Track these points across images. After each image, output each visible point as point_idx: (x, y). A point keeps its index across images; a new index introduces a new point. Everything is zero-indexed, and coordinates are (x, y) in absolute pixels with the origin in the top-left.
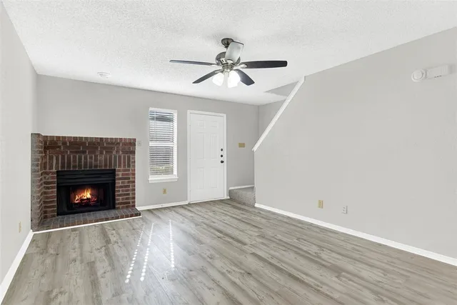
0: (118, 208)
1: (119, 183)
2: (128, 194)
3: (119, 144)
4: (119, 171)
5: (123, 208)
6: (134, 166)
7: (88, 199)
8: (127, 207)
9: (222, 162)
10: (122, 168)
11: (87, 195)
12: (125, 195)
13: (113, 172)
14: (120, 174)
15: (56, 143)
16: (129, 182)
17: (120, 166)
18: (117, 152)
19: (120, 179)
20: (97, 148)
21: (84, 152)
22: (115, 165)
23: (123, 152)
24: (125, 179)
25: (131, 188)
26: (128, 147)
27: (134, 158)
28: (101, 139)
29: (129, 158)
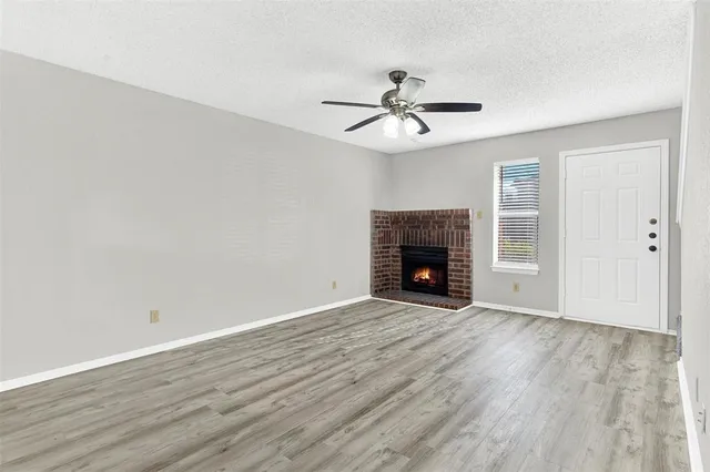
0: (451, 296)
1: (451, 265)
2: (462, 282)
3: (450, 217)
4: (452, 250)
5: (456, 297)
6: (469, 246)
7: (426, 280)
8: (461, 297)
9: (653, 249)
10: (455, 247)
11: (426, 275)
12: (458, 281)
13: (445, 251)
14: (452, 255)
15: (397, 218)
16: (462, 266)
17: (452, 244)
18: (450, 227)
19: (452, 260)
20: (429, 222)
21: (419, 227)
22: (448, 243)
23: (457, 227)
24: (459, 261)
25: (465, 274)
26: (461, 220)
27: (469, 235)
28: (433, 211)
29: (463, 234)
